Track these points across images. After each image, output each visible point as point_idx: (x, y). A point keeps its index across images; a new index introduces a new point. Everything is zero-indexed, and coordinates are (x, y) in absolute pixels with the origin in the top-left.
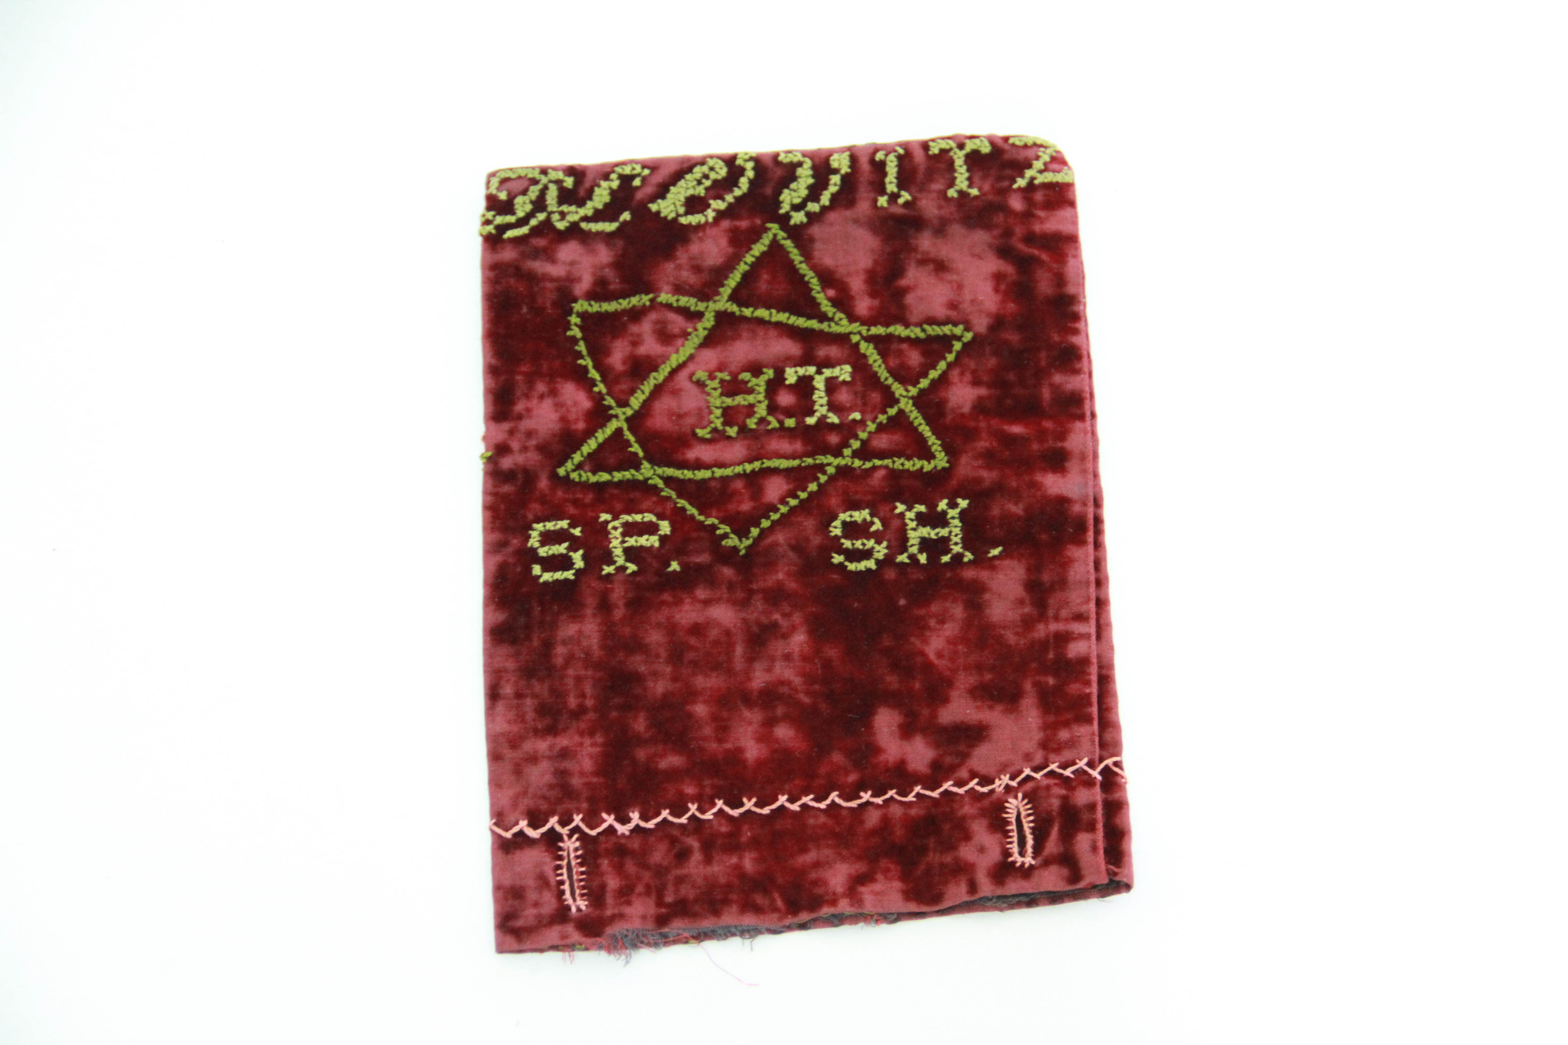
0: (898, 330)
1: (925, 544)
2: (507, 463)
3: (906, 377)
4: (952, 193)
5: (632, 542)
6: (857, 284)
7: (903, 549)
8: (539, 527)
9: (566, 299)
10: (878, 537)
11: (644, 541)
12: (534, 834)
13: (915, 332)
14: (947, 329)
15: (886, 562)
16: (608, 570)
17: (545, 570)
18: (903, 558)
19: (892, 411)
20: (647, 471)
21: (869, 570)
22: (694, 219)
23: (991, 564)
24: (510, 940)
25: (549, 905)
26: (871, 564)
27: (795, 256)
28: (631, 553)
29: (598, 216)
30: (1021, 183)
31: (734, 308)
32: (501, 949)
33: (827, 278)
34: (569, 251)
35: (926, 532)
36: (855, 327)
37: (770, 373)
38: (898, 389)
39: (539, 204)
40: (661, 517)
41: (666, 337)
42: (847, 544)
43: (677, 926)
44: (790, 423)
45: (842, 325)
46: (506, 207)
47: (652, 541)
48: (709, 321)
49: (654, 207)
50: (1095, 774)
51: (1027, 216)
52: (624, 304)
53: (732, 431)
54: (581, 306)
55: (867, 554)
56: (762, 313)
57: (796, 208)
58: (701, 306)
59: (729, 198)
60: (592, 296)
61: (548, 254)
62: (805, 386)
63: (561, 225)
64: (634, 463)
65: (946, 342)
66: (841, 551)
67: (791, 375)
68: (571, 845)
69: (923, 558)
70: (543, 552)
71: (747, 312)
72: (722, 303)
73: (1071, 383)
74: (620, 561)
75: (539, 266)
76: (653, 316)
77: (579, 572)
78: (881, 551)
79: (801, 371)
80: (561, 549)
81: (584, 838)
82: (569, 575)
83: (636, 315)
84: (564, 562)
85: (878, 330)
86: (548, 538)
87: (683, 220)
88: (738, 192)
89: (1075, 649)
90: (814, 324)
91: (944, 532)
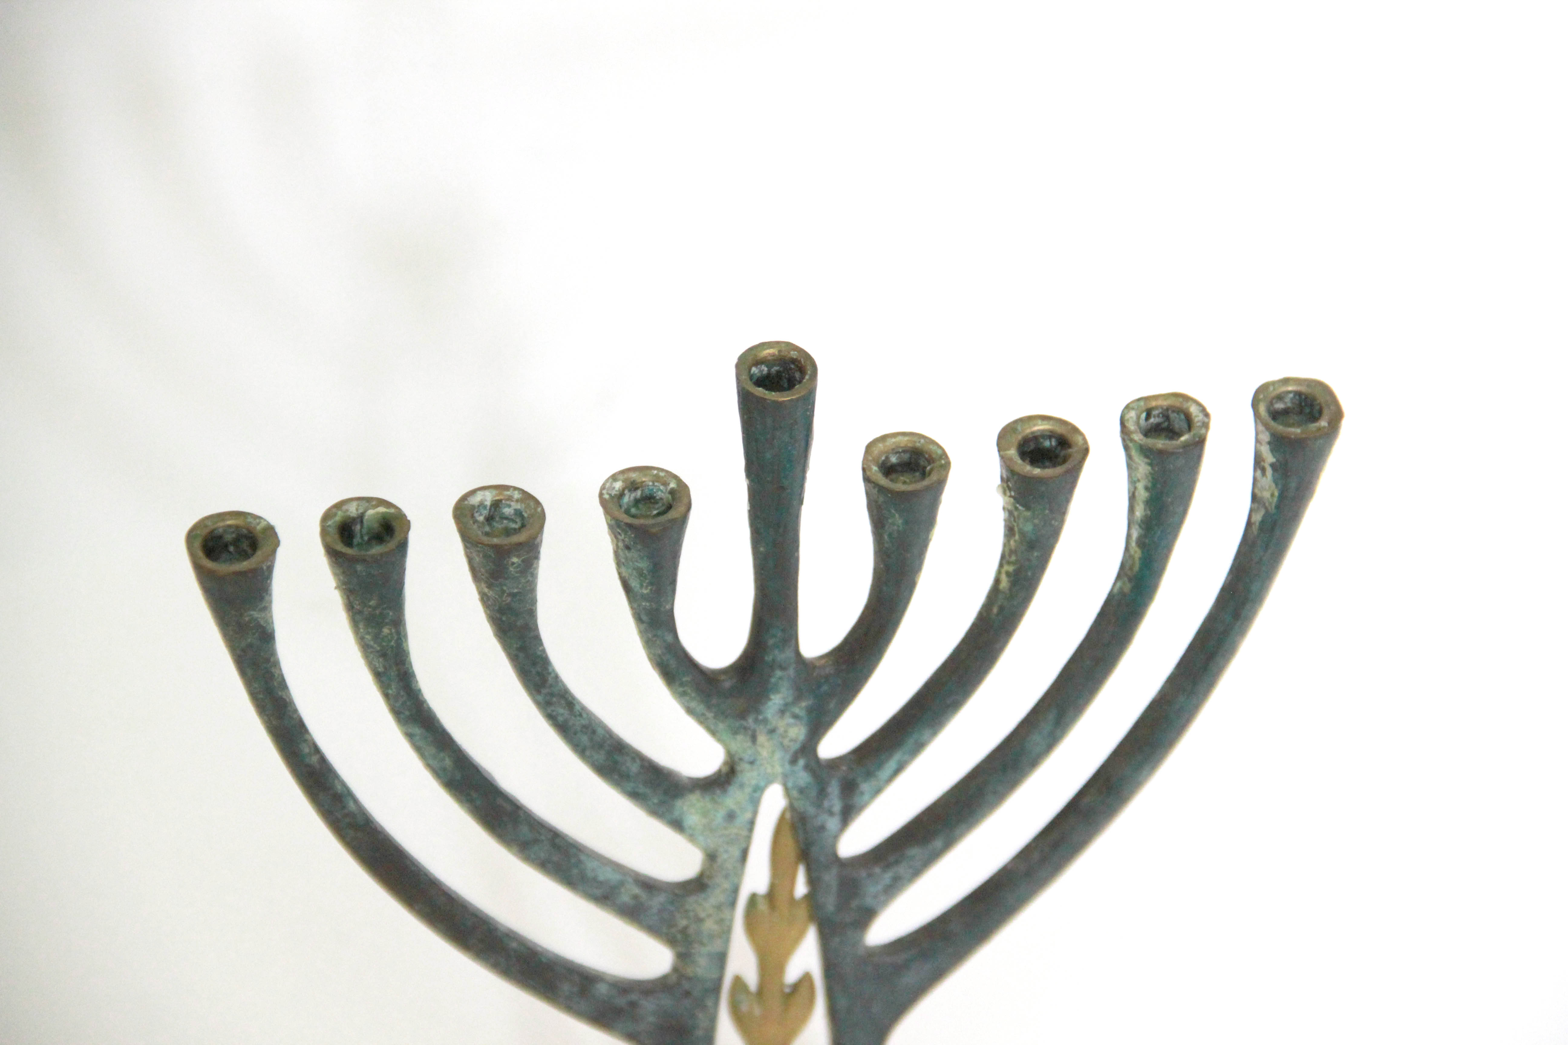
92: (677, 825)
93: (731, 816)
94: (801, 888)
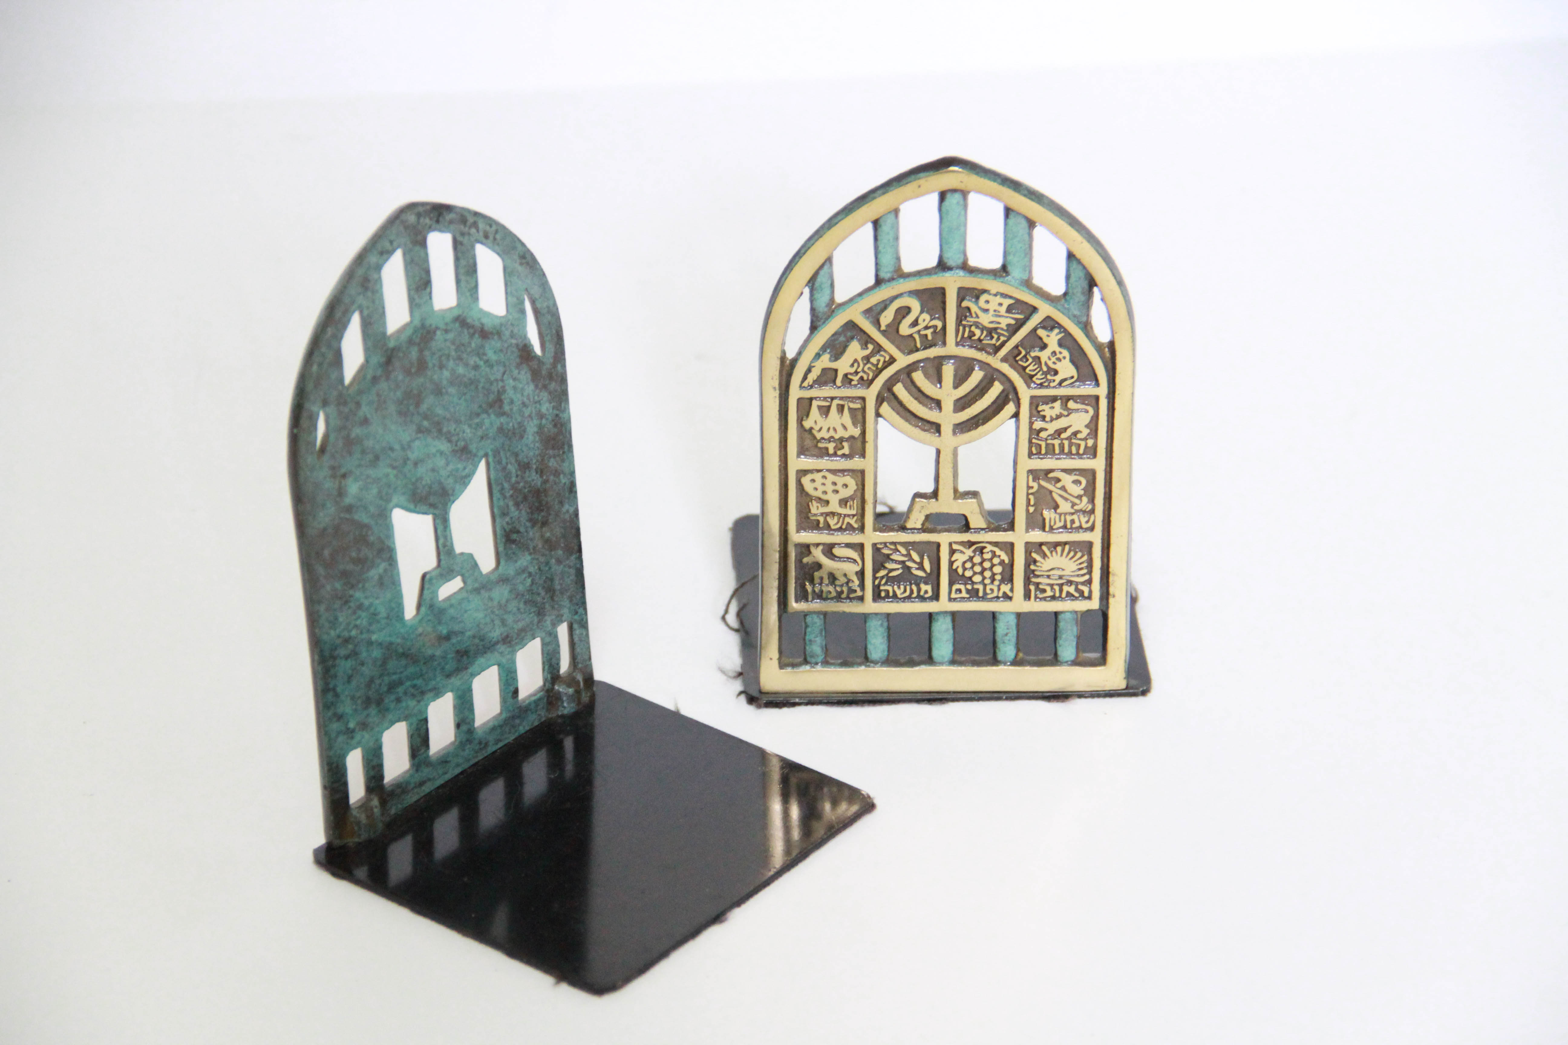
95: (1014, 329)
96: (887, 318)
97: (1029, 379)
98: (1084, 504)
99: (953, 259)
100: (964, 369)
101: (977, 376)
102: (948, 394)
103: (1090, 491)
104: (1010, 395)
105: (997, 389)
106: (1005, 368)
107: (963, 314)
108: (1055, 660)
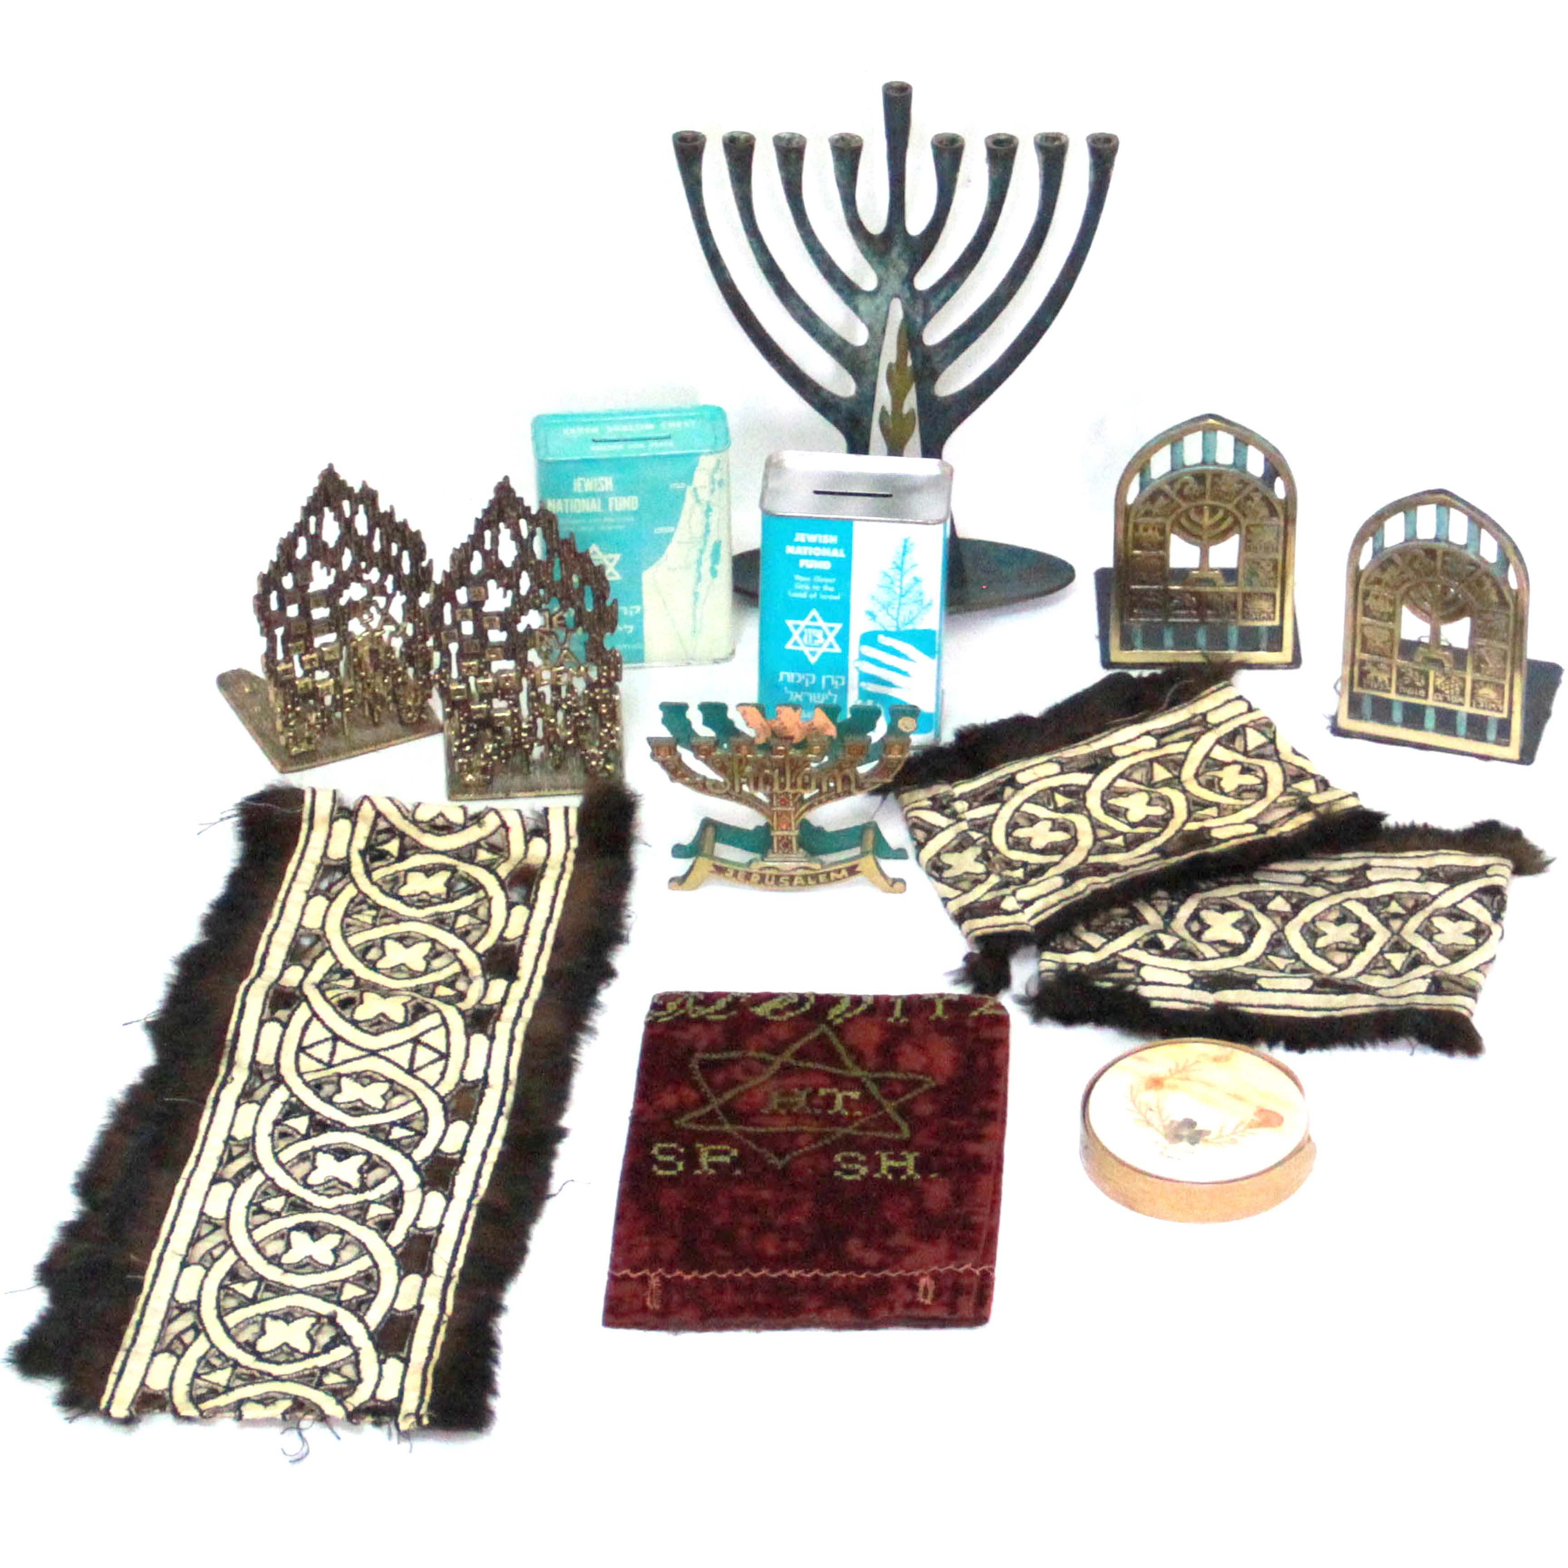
0: (892, 1075)
1: (891, 1170)
2: (644, 1119)
3: (892, 1096)
4: (932, 1017)
5: (714, 1159)
6: (869, 1052)
7: (878, 1170)
8: (659, 1145)
9: (691, 1051)
10: (863, 1163)
11: (722, 1159)
12: (633, 1275)
13: (900, 1076)
14: (921, 1077)
15: (868, 1178)
16: (698, 1172)
17: (660, 1168)
18: (877, 1175)
19: (880, 1113)
20: (727, 1127)
21: (857, 1181)
22: (776, 1018)
23: (931, 1181)
24: (612, 1319)
25: (637, 1304)
26: (858, 1177)
27: (835, 1041)
28: (712, 1165)
29: (717, 1012)
30: (975, 1013)
31: (793, 1062)
32: (607, 1323)
33: (851, 1050)
34: (696, 1029)
35: (893, 1163)
36: (866, 1073)
37: (810, 1089)
38: (885, 1102)
39: (682, 1005)
40: (733, 1147)
41: (749, 1072)
42: (844, 1166)
43: (712, 1320)
44: (818, 1111)
45: (857, 1072)
46: (663, 1007)
47: (726, 1159)
48: (776, 1066)
49: (752, 1010)
50: (977, 1272)
51: (976, 1030)
52: (726, 1055)
53: (783, 1112)
54: (698, 1055)
55: (856, 1172)
56: (810, 1065)
57: (837, 1016)
58: (772, 1058)
59: (797, 1012)
60: (706, 1050)
61: (684, 1029)
62: (830, 1099)
63: (694, 1016)
64: (720, 1123)
65: (919, 1084)
66: (840, 1169)
67: (822, 1092)
68: (654, 1282)
69: (890, 1177)
70: (661, 1158)
71: (801, 1064)
72: (787, 1056)
73: (993, 1105)
74: (706, 1168)
75: (678, 1034)
76: (743, 1063)
77: (680, 1173)
78: (864, 1170)
79: (829, 1091)
80: (671, 1158)
81: (663, 1279)
82: (674, 1173)
83: (733, 1061)
84: (671, 1166)
85: (878, 1075)
86: (663, 1152)
87: (770, 1018)
88: (803, 1010)
89: (975, 1219)
90: (839, 1071)
91: (903, 1164)
92: (856, 309)
93: (878, 308)
94: (910, 363)
95: (1238, 493)
96: (1177, 486)
97: (1245, 515)
98: (1272, 574)
99: (1209, 459)
100: (1214, 510)
101: (1221, 514)
102: (1206, 520)
103: (1275, 568)
104: (1237, 522)
105: (1230, 520)
106: (1235, 511)
107: (1214, 484)
108: (1257, 649)
